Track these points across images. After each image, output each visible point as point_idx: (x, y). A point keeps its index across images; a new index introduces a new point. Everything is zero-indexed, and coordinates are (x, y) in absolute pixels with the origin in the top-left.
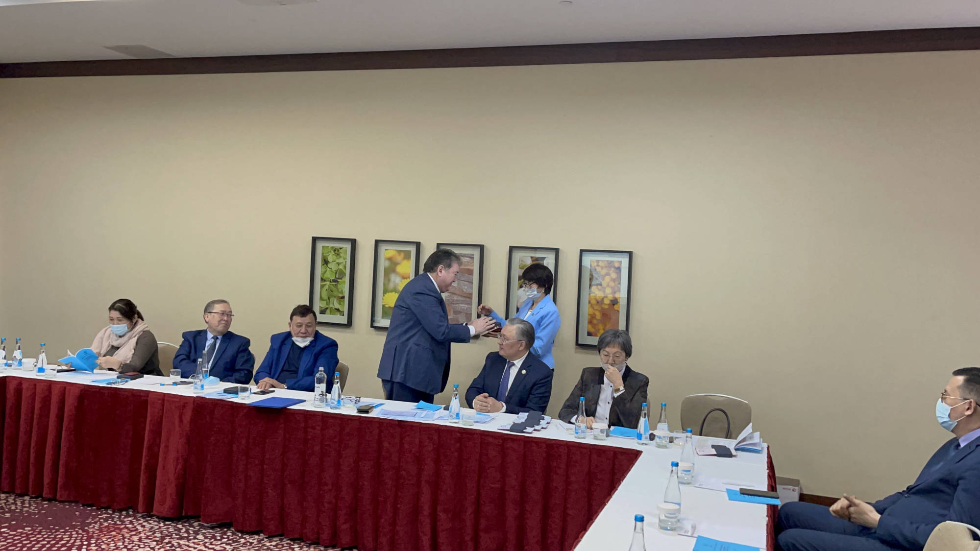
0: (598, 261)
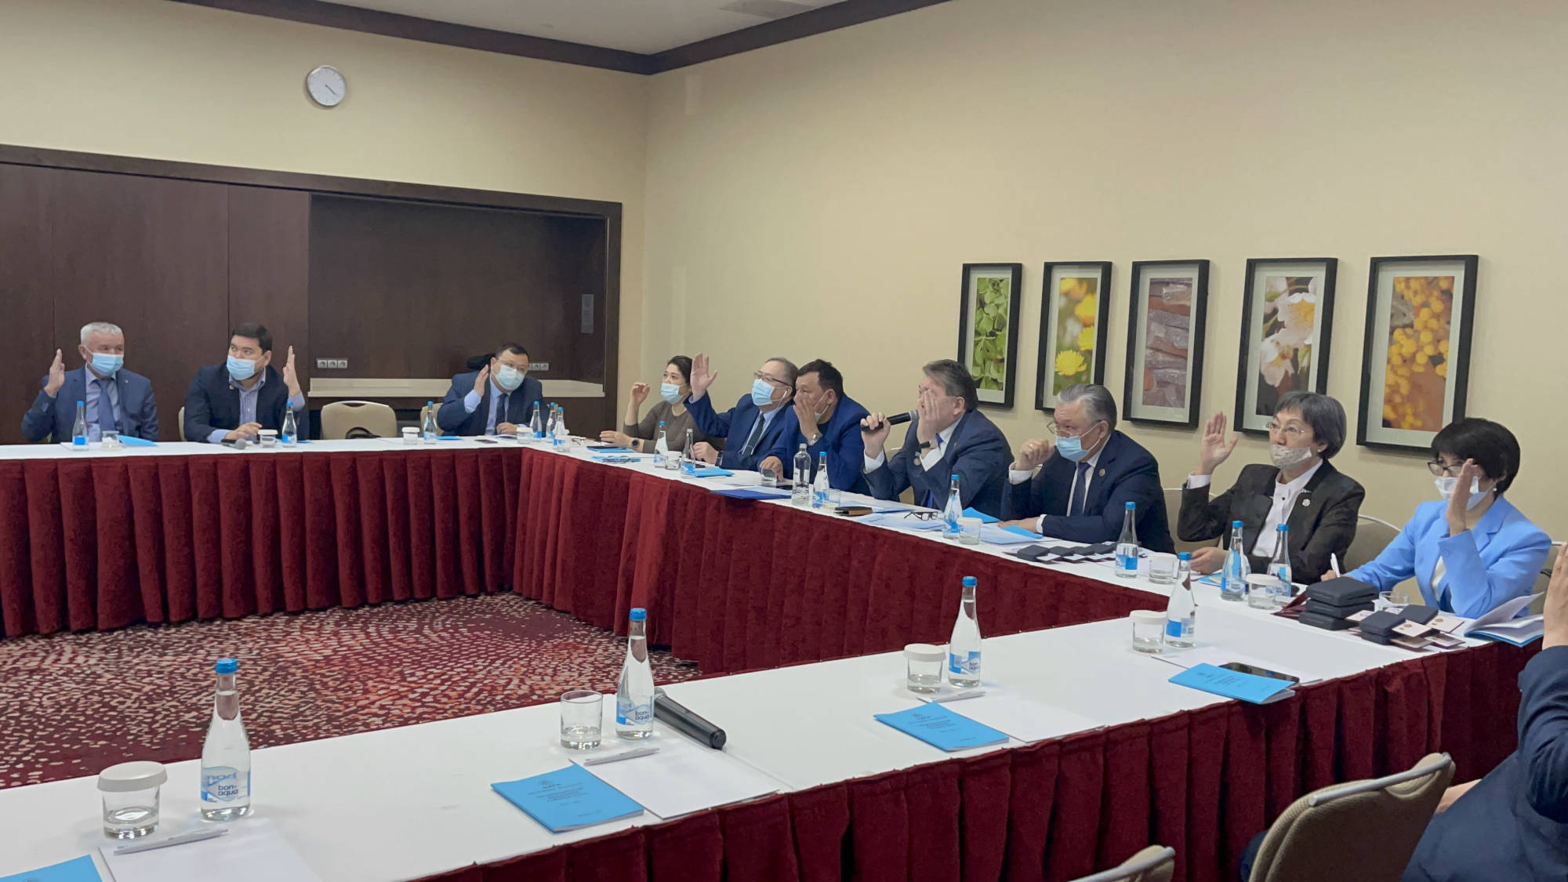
0: (1408, 280)
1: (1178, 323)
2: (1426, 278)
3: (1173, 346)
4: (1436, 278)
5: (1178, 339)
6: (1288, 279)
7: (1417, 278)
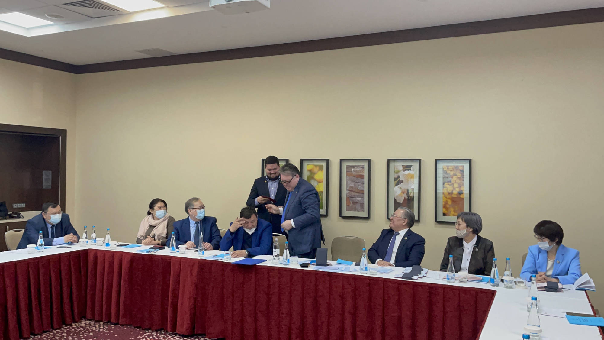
0: (448, 166)
1: (359, 181)
2: (454, 166)
3: (358, 189)
4: (458, 166)
5: (360, 187)
6: (403, 166)
7: (451, 166)
